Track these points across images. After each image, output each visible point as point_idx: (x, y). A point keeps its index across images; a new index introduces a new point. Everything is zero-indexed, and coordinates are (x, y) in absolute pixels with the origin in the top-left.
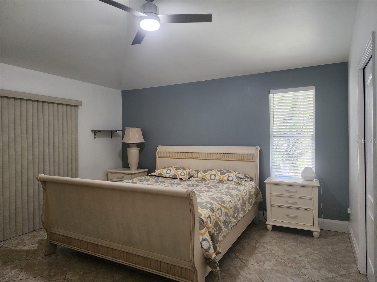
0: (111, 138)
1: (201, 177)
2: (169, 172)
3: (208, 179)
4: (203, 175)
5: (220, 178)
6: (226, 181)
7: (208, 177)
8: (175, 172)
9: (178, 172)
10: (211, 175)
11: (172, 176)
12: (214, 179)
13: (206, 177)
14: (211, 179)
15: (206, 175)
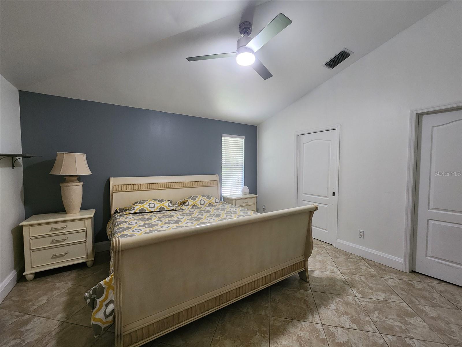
0: (13, 168)
1: (192, 204)
2: (152, 205)
3: (198, 205)
4: (194, 202)
5: (209, 202)
6: (214, 203)
7: (198, 203)
8: (161, 205)
9: (164, 203)
10: (200, 201)
11: (158, 209)
12: (204, 204)
13: (197, 204)
14: (201, 204)
15: (196, 202)
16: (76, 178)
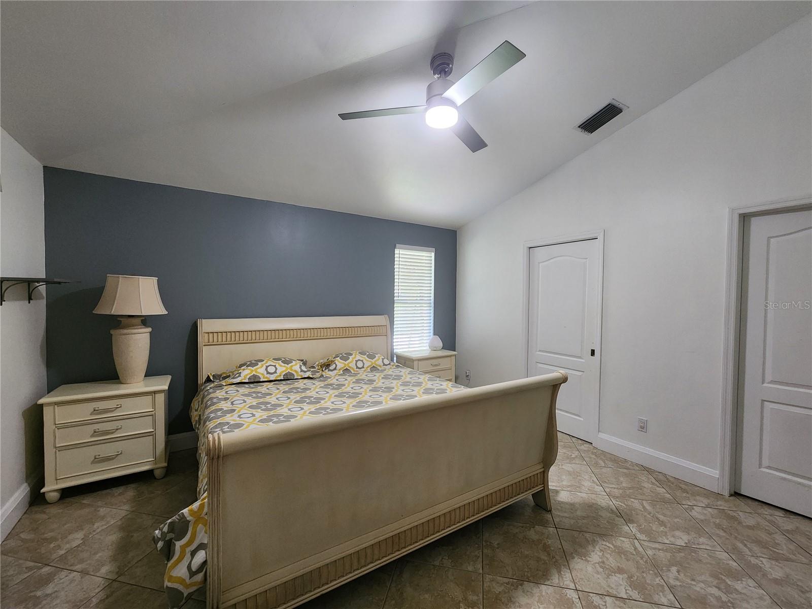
0: (29, 303)
2: (271, 369)
3: (353, 369)
4: (345, 364)
5: (372, 364)
8: (287, 370)
9: (292, 366)
10: (357, 361)
11: (282, 376)
12: (363, 367)
16: (138, 321)
